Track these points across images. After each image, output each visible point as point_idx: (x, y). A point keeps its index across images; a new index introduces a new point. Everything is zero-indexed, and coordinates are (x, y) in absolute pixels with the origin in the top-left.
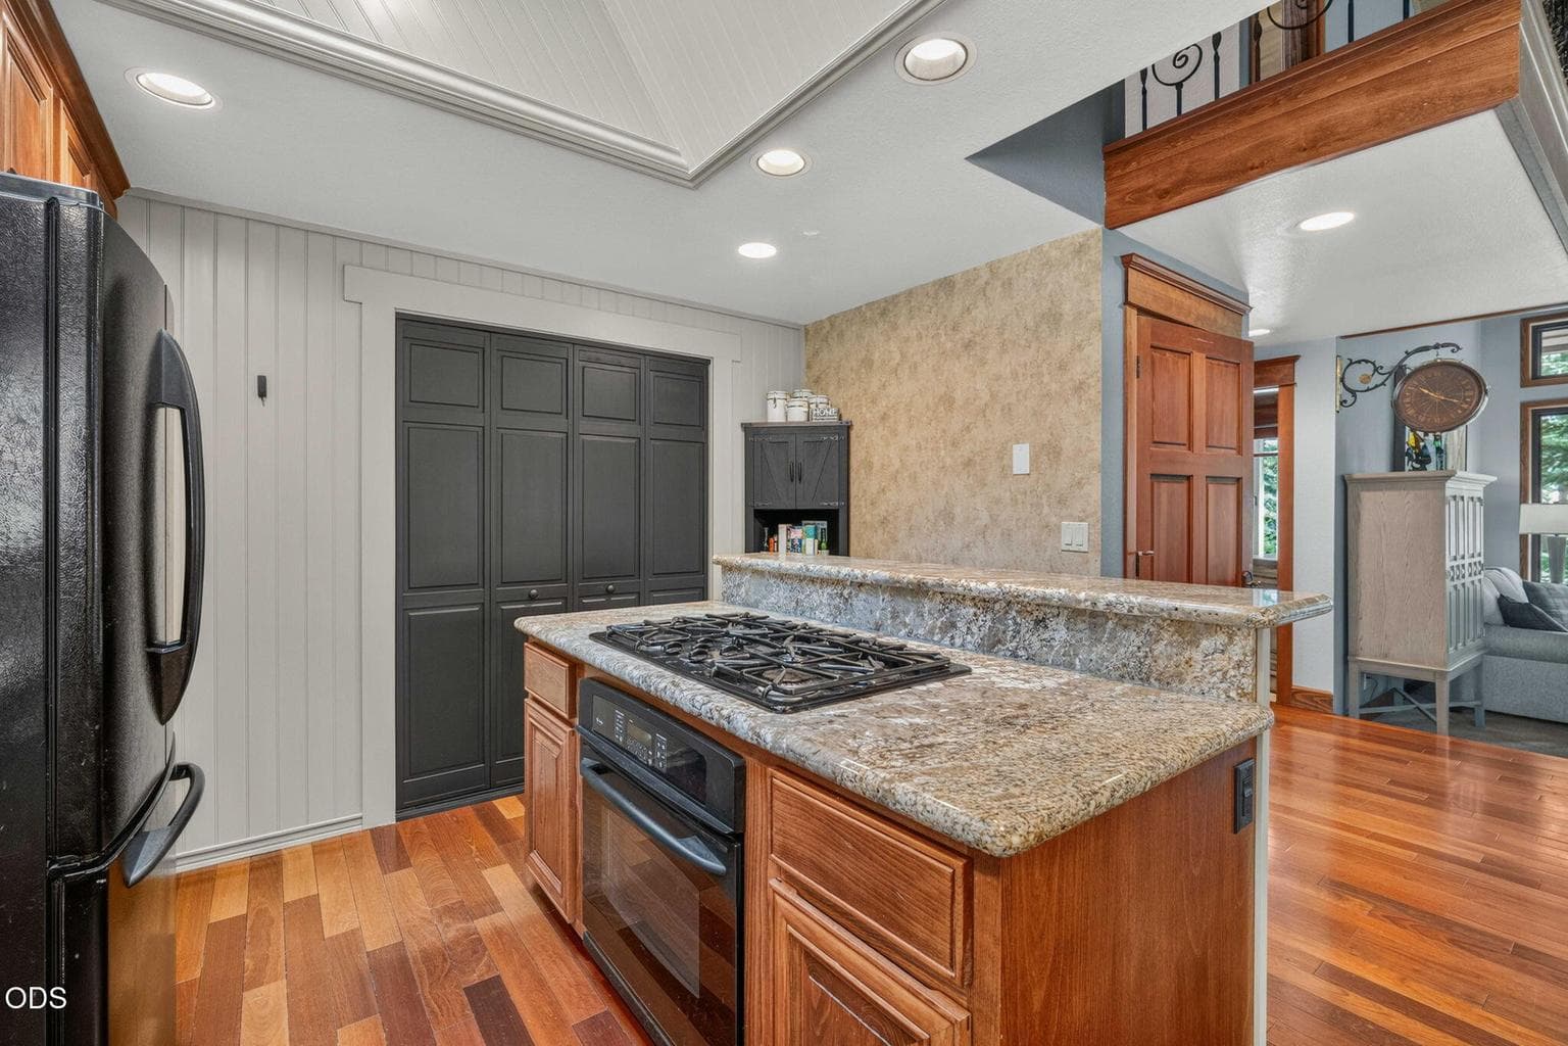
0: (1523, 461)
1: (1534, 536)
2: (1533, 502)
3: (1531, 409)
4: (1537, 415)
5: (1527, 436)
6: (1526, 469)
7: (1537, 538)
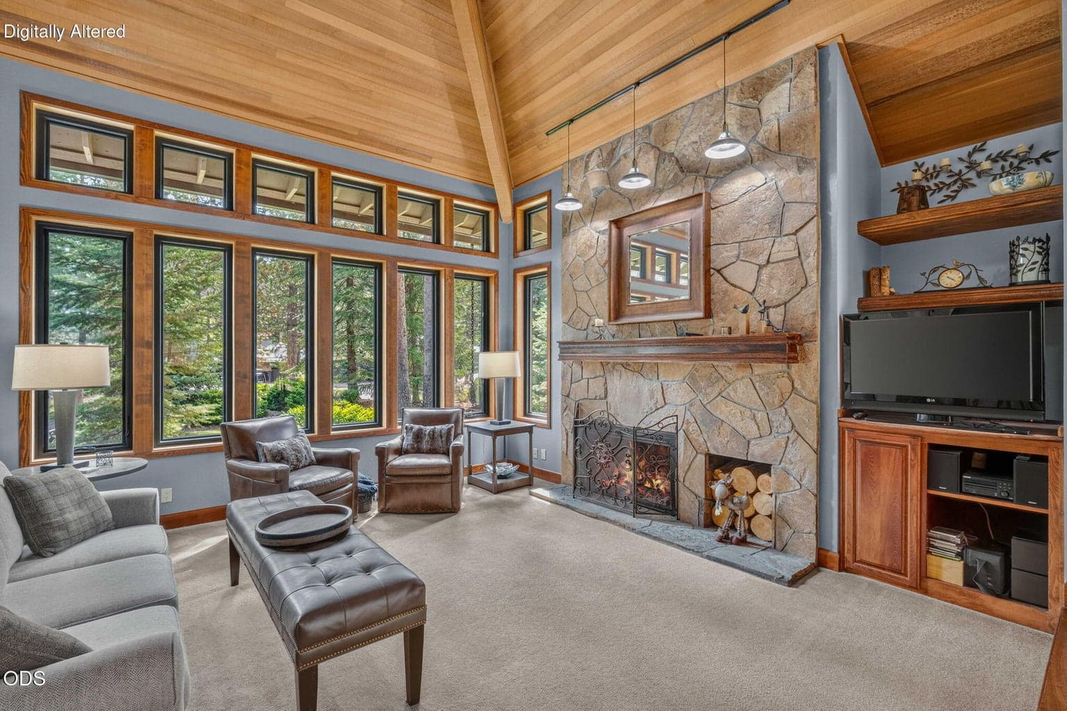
0: (23, 286)
1: (38, 393)
2: (38, 342)
3: (35, 218)
4: (44, 231)
5: (29, 253)
6: (28, 298)
7: (43, 396)
